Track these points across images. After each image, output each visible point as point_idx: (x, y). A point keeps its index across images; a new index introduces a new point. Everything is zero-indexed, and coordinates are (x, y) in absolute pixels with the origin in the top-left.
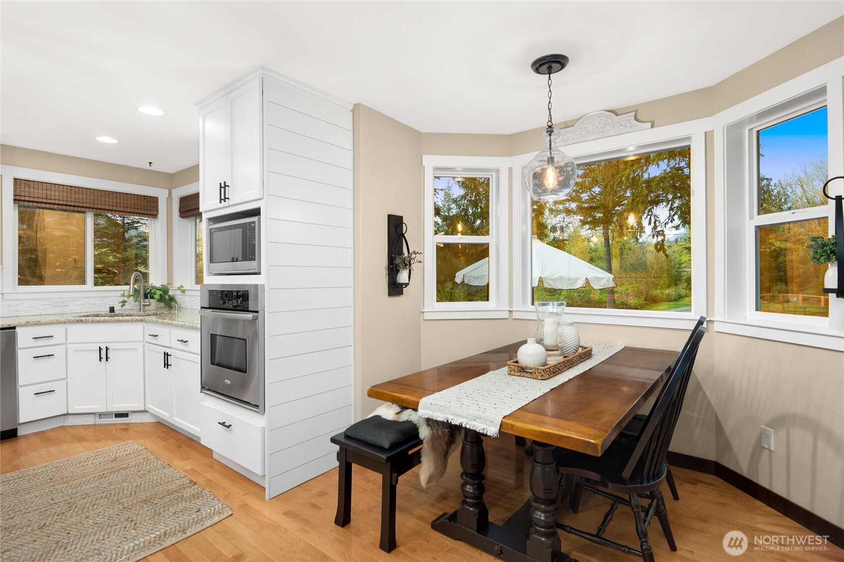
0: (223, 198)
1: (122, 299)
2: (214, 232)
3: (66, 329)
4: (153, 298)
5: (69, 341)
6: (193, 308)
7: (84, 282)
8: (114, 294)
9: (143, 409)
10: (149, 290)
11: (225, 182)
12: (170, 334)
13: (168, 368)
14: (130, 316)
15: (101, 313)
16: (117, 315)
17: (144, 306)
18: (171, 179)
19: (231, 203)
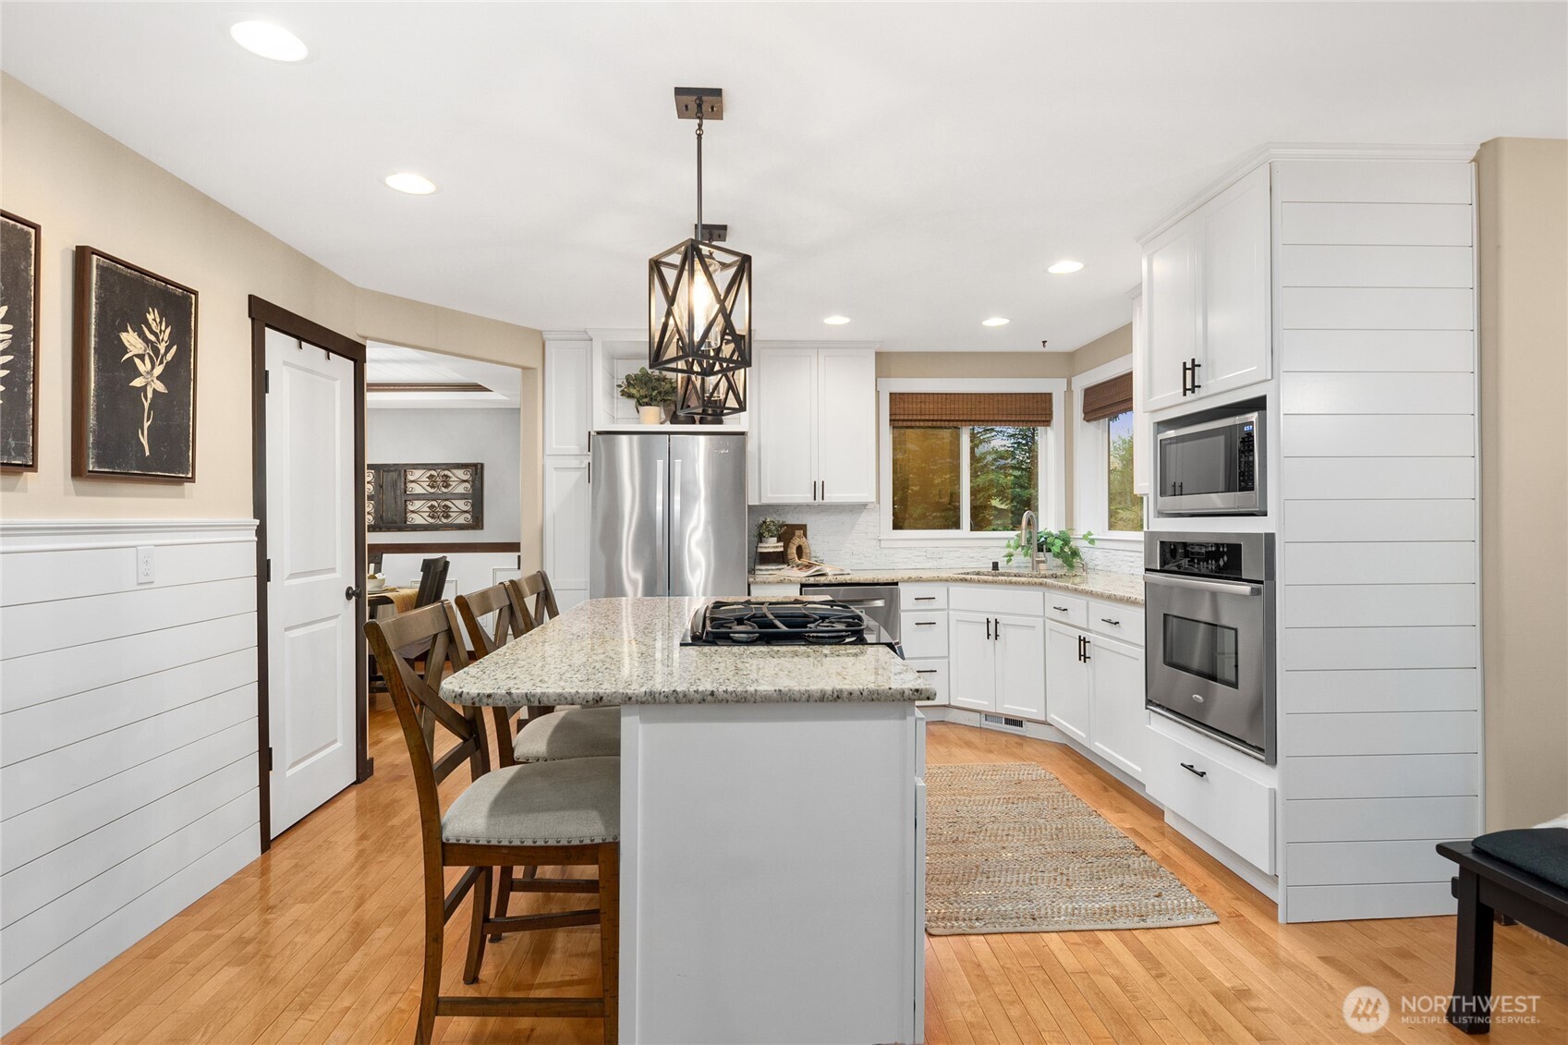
0: (1189, 386)
1: (1008, 550)
2: (1166, 444)
3: (948, 590)
4: (1049, 550)
5: (951, 606)
6: (1109, 569)
7: (957, 525)
8: (997, 544)
9: (1044, 719)
10: (1043, 539)
11: (1193, 360)
12: (1088, 608)
13: (1085, 662)
14: (1019, 576)
15: (982, 570)
16: (1003, 575)
17: (1039, 562)
18: (1070, 362)
19: (1202, 395)
